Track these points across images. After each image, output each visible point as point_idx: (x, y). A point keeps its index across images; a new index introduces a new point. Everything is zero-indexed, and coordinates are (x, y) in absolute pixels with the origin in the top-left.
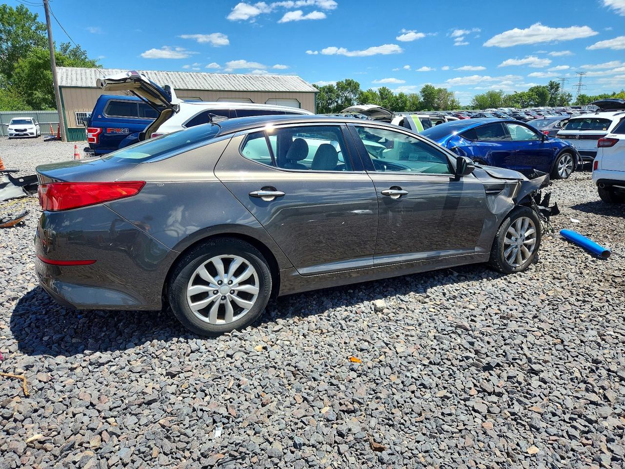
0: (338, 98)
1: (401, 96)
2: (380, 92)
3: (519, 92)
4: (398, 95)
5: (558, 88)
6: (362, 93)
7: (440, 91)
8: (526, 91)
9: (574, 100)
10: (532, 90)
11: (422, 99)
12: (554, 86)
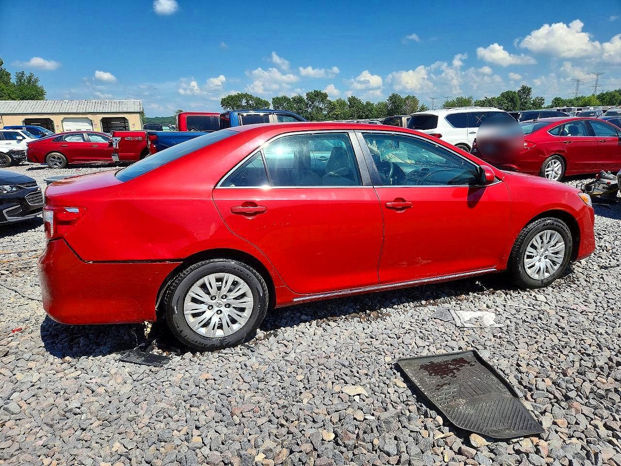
0: (308, 108)
2: (349, 101)
4: (365, 104)
5: (530, 92)
6: (330, 103)
7: (407, 98)
8: (497, 96)
10: (503, 95)
11: (390, 107)
12: (526, 91)
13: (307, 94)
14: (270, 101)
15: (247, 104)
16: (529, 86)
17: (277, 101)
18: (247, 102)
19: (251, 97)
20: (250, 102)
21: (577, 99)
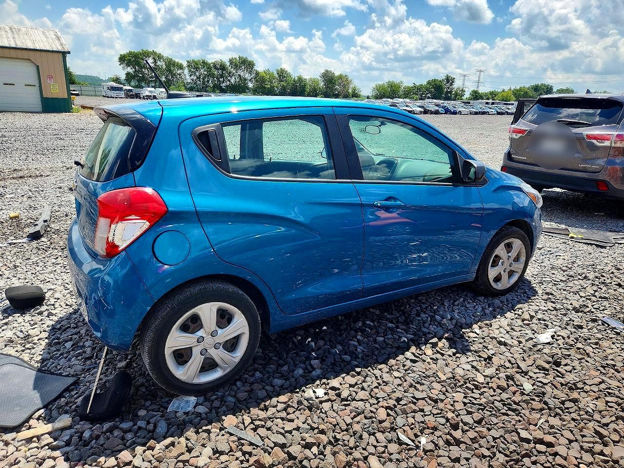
0: (231, 77)
1: (300, 79)
2: (278, 74)
3: (417, 84)
4: (296, 79)
5: (453, 82)
6: (257, 73)
7: (340, 77)
8: (424, 83)
9: (467, 95)
10: (429, 83)
11: (322, 84)
12: (450, 80)
13: (231, 61)
14: (185, 64)
15: (155, 65)
16: (453, 76)
17: (194, 66)
18: (155, 62)
19: (160, 57)
20: (159, 63)
21: (492, 93)
